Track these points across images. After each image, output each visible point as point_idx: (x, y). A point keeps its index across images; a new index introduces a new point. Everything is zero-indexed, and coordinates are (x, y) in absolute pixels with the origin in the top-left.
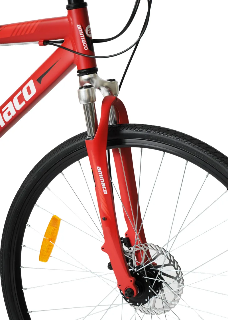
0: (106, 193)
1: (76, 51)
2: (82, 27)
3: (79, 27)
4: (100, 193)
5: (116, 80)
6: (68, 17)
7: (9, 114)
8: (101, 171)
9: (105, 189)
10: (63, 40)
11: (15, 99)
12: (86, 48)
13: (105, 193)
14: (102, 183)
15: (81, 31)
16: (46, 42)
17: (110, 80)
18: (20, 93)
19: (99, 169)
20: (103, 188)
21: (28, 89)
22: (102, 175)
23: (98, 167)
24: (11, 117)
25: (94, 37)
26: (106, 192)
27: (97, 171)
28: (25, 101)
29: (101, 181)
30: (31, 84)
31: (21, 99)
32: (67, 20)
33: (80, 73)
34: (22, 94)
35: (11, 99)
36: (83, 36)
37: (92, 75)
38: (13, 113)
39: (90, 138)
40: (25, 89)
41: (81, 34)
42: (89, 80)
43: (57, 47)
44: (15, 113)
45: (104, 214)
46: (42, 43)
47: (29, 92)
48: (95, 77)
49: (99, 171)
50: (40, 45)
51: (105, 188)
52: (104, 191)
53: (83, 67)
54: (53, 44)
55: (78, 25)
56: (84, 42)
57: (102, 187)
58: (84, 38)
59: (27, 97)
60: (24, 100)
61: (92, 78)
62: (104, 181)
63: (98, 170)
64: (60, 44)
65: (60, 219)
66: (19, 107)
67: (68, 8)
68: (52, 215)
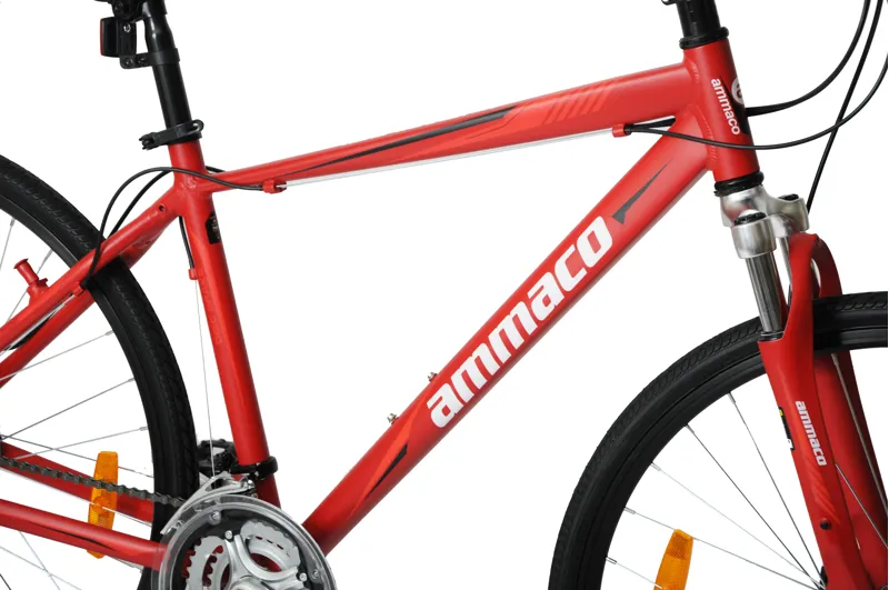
0: (824, 463)
1: (712, 138)
2: (723, 84)
3: (716, 84)
4: (808, 465)
5: (800, 196)
6: (686, 64)
7: (547, 301)
8: (806, 412)
9: (819, 454)
10: (672, 117)
11: (561, 266)
12: (736, 130)
13: (820, 464)
14: (812, 441)
15: (723, 92)
16: (629, 128)
17: (788, 198)
18: (571, 249)
19: (801, 406)
20: (815, 451)
21: (592, 238)
22: (809, 421)
23: (798, 403)
24: (551, 308)
25: (748, 103)
26: (822, 461)
27: (797, 411)
28: (587, 269)
29: (810, 436)
30: (599, 226)
31: (575, 264)
32: (684, 72)
33: (722, 189)
34: (576, 253)
35: (548, 266)
36: (728, 104)
37: (753, 190)
38: (557, 298)
39: (772, 337)
40: (583, 241)
41: (723, 98)
42: (748, 203)
43: (660, 136)
44: (562, 297)
45: (823, 513)
46: (622, 130)
47: (596, 246)
48: (760, 193)
49: (801, 413)
50: (615, 135)
51: (820, 450)
52: (818, 458)
53: (729, 174)
54: (646, 129)
55: (713, 81)
56: (730, 116)
57: (812, 449)
58: (730, 108)
59: (591, 259)
60: (583, 265)
61: (754, 196)
62: (815, 435)
63: (799, 408)
64: (666, 129)
65: (692, 539)
66: (570, 283)
67: (684, 45)
68: (672, 531)
